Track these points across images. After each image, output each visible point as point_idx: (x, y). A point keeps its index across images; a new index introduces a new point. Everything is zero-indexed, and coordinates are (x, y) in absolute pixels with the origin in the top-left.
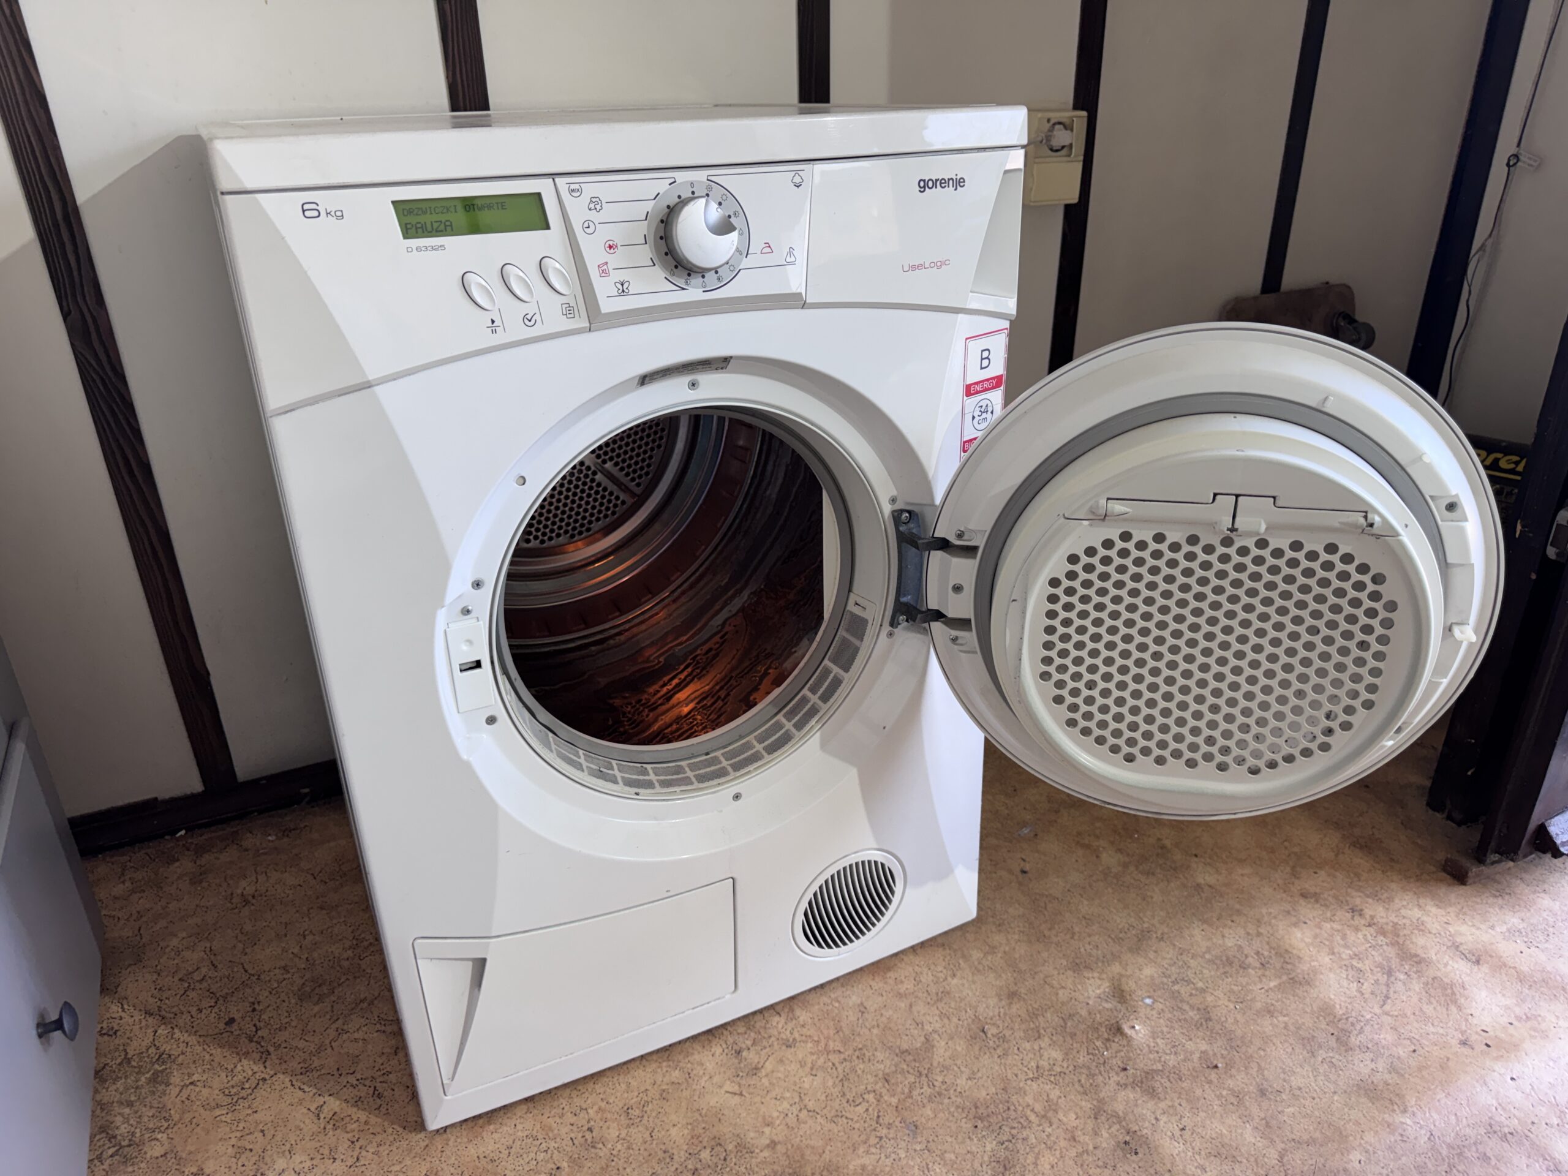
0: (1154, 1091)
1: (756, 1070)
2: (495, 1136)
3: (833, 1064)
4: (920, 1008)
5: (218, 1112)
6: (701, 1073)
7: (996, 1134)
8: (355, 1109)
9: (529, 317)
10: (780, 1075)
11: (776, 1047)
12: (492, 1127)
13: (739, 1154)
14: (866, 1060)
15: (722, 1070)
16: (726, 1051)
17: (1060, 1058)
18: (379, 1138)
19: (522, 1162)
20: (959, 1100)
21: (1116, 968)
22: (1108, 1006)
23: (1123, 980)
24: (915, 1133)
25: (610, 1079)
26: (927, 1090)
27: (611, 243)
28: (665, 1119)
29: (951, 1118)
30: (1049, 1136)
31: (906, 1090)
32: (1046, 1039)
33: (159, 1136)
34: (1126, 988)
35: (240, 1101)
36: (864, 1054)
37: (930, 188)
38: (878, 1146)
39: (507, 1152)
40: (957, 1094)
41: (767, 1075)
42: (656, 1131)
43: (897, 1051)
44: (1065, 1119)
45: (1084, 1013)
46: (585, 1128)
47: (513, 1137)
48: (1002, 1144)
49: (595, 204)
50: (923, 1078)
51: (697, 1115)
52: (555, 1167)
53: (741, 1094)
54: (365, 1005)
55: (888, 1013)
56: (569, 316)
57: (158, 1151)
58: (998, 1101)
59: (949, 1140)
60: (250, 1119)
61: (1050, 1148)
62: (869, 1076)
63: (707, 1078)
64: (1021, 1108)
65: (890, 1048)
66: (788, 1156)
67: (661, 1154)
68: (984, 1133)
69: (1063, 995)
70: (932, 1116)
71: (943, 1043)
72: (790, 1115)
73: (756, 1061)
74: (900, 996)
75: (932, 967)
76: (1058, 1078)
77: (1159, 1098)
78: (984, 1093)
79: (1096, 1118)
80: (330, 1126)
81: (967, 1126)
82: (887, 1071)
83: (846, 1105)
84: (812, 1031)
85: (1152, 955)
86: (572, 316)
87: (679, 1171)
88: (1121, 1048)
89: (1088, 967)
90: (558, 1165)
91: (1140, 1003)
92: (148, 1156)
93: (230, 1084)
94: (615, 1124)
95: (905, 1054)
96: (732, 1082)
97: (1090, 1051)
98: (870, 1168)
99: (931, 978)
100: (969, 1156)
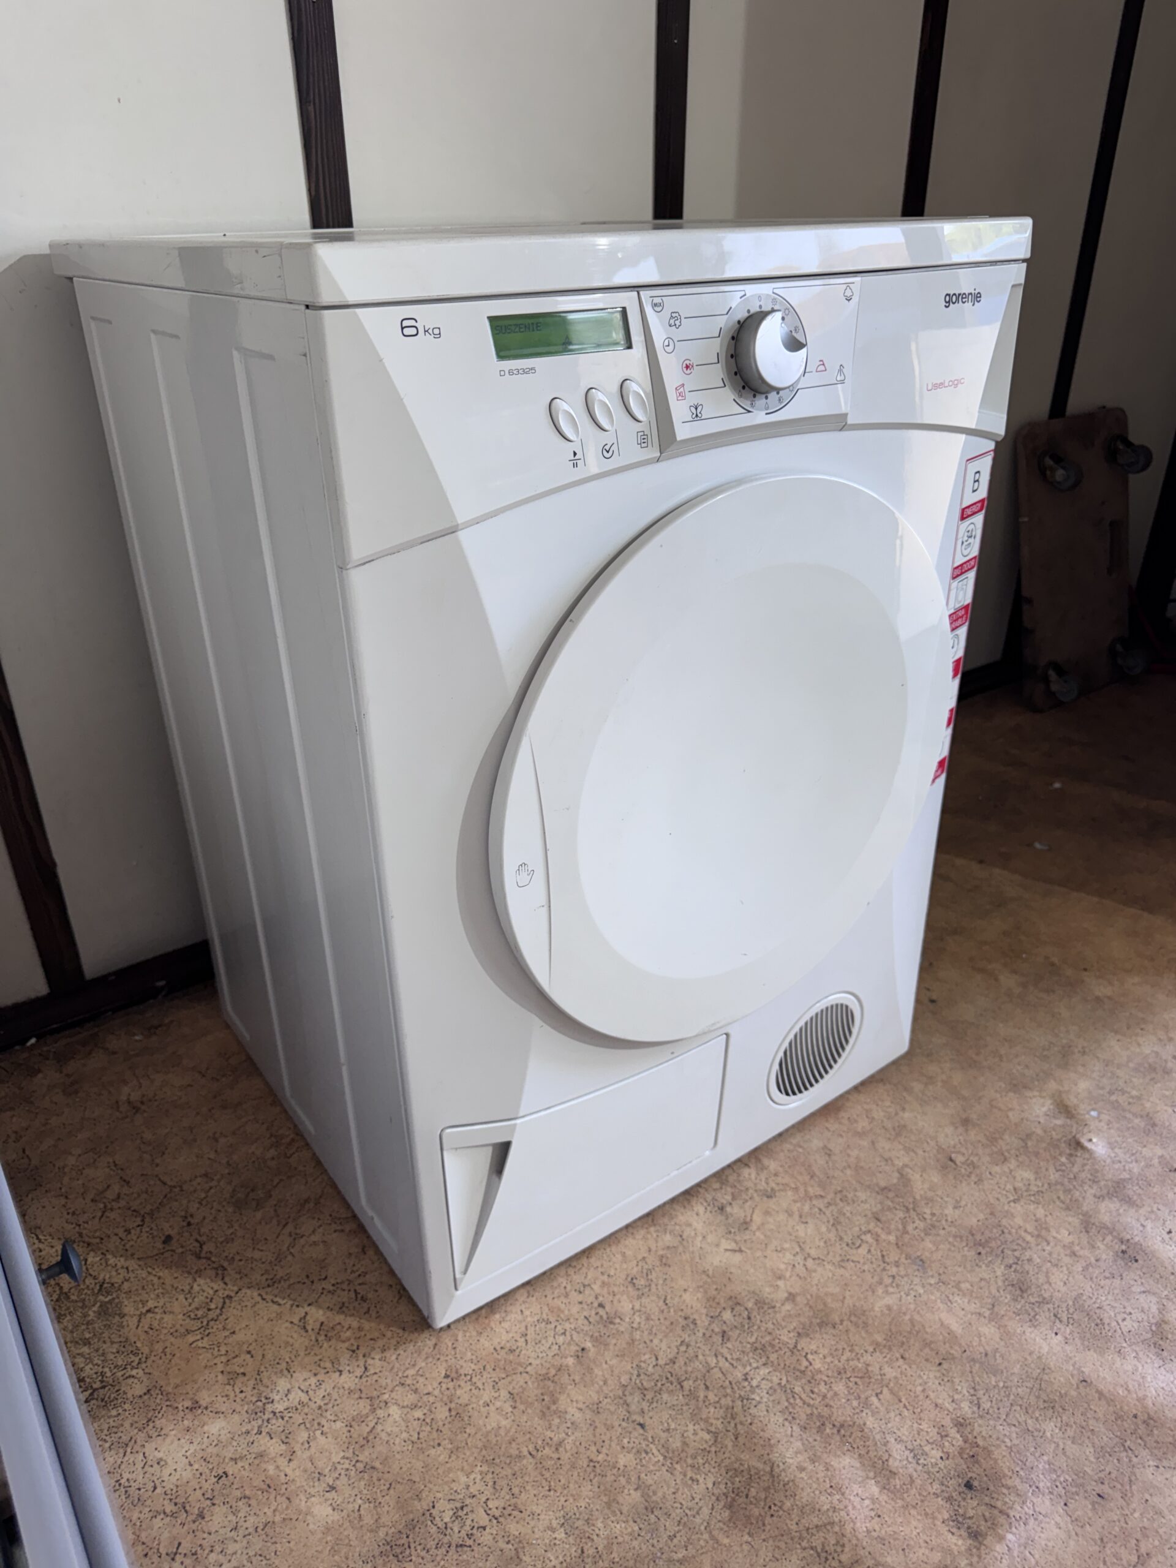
0: (1130, 1199)
1: (745, 1225)
2: (506, 1325)
3: (820, 1210)
4: (884, 1144)
5: (191, 1338)
6: (693, 1234)
7: (1001, 1258)
8: (342, 1317)
9: (607, 448)
10: (772, 1227)
11: (757, 1198)
12: (497, 1316)
13: (762, 1311)
14: (850, 1201)
15: (713, 1228)
16: (709, 1208)
17: (1032, 1177)
18: (380, 1343)
19: (542, 1348)
20: (953, 1230)
21: (1052, 1085)
22: (1059, 1122)
23: (1064, 1096)
24: (924, 1268)
25: (602, 1250)
26: (920, 1224)
27: (688, 362)
28: (673, 1285)
29: (953, 1249)
30: (1050, 1254)
31: (900, 1227)
32: (1013, 1161)
33: (134, 1372)
34: (1069, 1103)
35: (212, 1323)
36: (846, 1196)
37: (954, 303)
38: (894, 1285)
39: (523, 1339)
40: (949, 1224)
41: (759, 1229)
42: (669, 1297)
43: (877, 1189)
44: (1059, 1237)
45: (1039, 1131)
46: (596, 1304)
47: (524, 1324)
48: (1011, 1267)
49: (675, 320)
50: (912, 1212)
51: (704, 1277)
52: (580, 1349)
54: (312, 1205)
55: (854, 1153)
56: (643, 445)
57: (139, 1389)
58: (990, 1226)
59: (959, 1270)
60: (230, 1340)
61: (1056, 1265)
62: (859, 1218)
63: (700, 1238)
64: (1014, 1231)
65: (869, 1187)
66: (811, 1307)
67: (683, 1322)
68: (990, 1259)
69: (1014, 1116)
70: (934, 1249)
71: (918, 1176)
72: (796, 1265)
73: (743, 1215)
74: (861, 1135)
75: (880, 1103)
76: (1037, 1197)
77: (1137, 1206)
78: (974, 1220)
79: (1087, 1232)
80: (321, 1338)
81: (972, 1254)
82: (875, 1210)
83: (846, 1248)
84: (787, 1179)
85: (1081, 1069)
86: (645, 445)
87: (708, 1335)
88: (1085, 1162)
89: (1026, 1087)
90: (583, 1346)
91: (1087, 1116)
92: (129, 1395)
93: (193, 1306)
94: (625, 1297)
95: (886, 1191)
96: (727, 1239)
97: (1058, 1168)
98: (895, 1307)
99: (882, 1114)
100: (983, 1283)
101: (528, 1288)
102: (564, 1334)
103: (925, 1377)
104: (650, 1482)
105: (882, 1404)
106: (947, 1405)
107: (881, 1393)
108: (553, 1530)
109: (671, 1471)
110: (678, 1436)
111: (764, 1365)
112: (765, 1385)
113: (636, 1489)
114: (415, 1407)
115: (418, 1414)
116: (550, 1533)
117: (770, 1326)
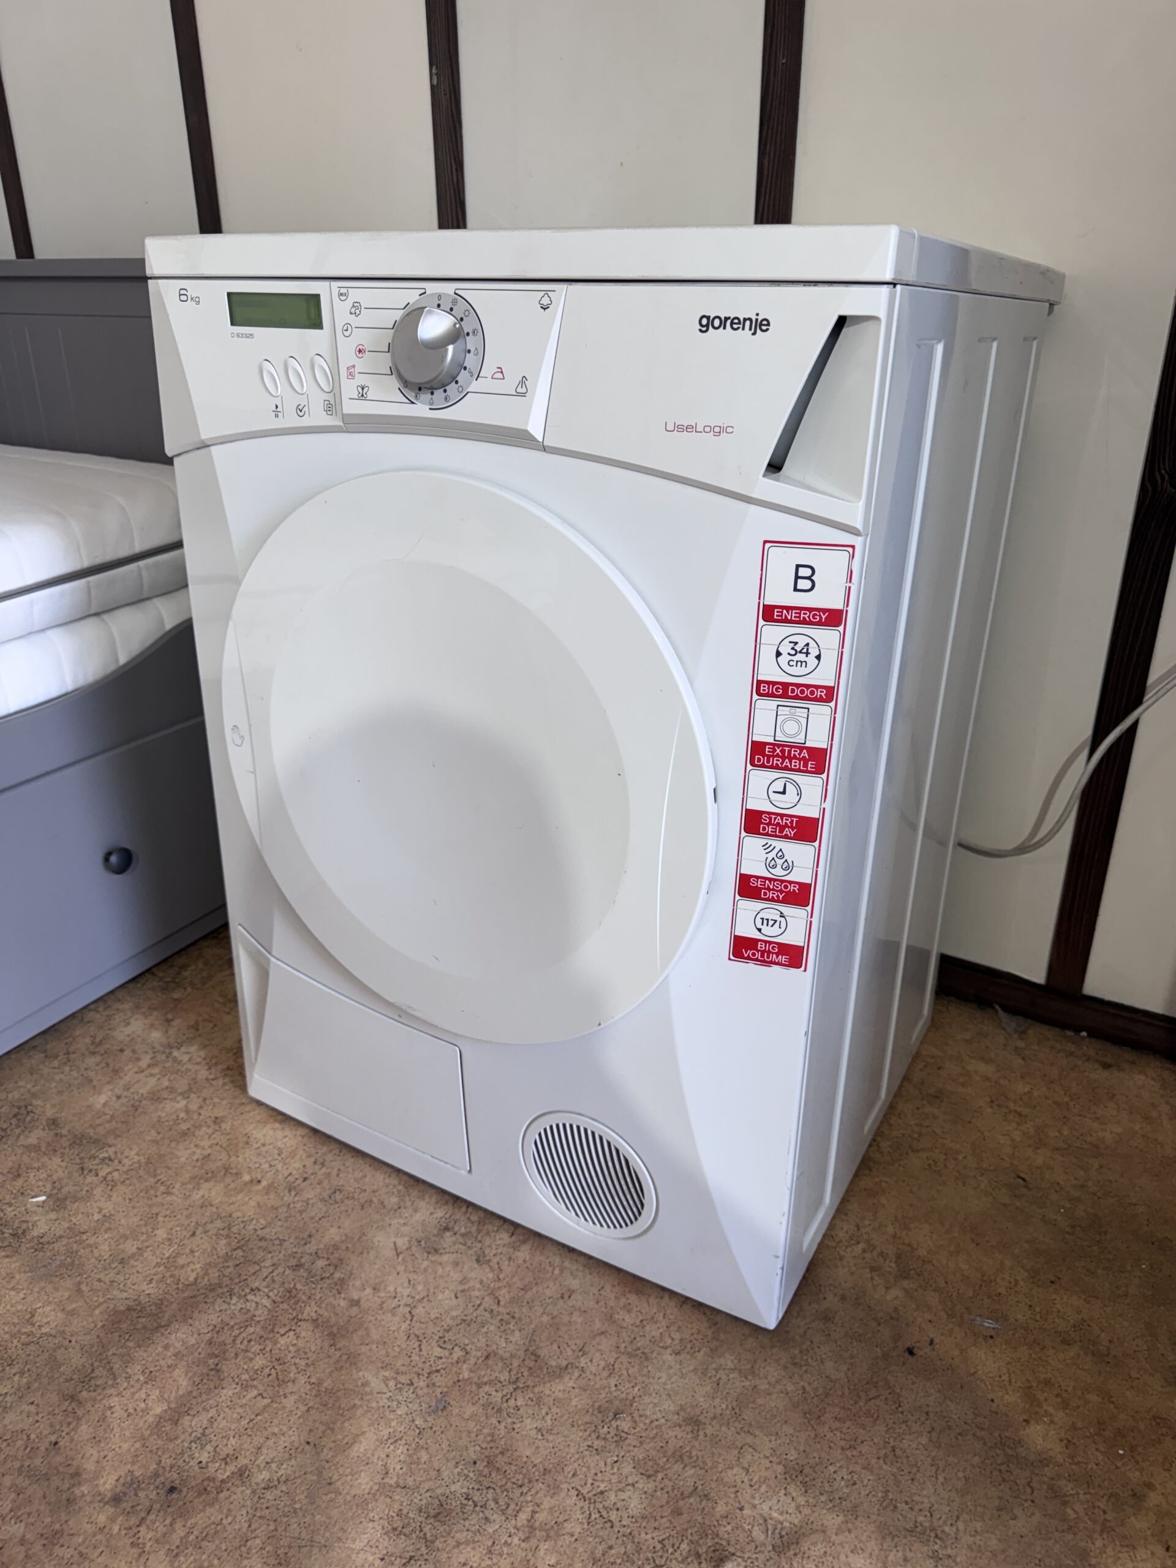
1: (434, 1251)
3: (479, 1305)
4: (606, 1344)
6: (406, 1215)
7: (477, 1487)
9: (300, 407)
10: (440, 1271)
11: (471, 1252)
13: (333, 1285)
14: (502, 1328)
15: (419, 1228)
16: (443, 1219)
17: (632, 1512)
19: (254, 1159)
20: (503, 1433)
23: (817, 1537)
24: (435, 1412)
26: (497, 1397)
27: (361, 347)
28: (343, 1218)
29: (473, 1435)
30: (507, 1544)
31: (485, 1379)
32: (651, 1485)
36: (508, 1323)
37: (715, 328)
38: (399, 1386)
39: (259, 1146)
40: (510, 1427)
41: (432, 1262)
42: (328, 1218)
43: (532, 1349)
45: (721, 1509)
46: (306, 1176)
47: (274, 1141)
48: (467, 1499)
49: (356, 309)
50: (511, 1388)
51: (358, 1236)
52: (259, 1180)
53: (398, 1255)
55: (576, 1317)
56: (328, 413)
57: (178, 996)
58: (524, 1471)
59: (444, 1446)
62: (483, 1340)
63: (402, 1221)
64: (529, 1498)
65: (532, 1341)
66: (349, 1321)
68: (471, 1475)
69: (735, 1474)
70: (466, 1416)
71: (571, 1384)
72: (397, 1300)
73: (445, 1246)
74: (610, 1318)
75: (673, 1328)
76: (600, 1521)
78: (528, 1453)
81: (472, 1453)
82: (501, 1352)
83: (436, 1338)
84: (508, 1269)
85: (895, 1556)
87: (295, 1255)
89: (806, 1487)
90: (263, 1180)
94: (319, 1191)
95: (533, 1357)
96: (410, 1242)
97: (666, 1542)
98: (368, 1389)
99: (656, 1334)
100: (433, 1474)
101: (311, 1134)
102: (271, 1166)
103: (291, 1433)
104: (145, 1255)
105: (250, 1400)
106: (262, 1457)
107: (263, 1398)
108: (99, 1212)
109: (158, 1265)
110: (189, 1260)
111: (274, 1302)
112: (251, 1306)
113: (138, 1248)
114: (187, 1111)
115: (182, 1115)
116: (97, 1210)
117: (318, 1297)
